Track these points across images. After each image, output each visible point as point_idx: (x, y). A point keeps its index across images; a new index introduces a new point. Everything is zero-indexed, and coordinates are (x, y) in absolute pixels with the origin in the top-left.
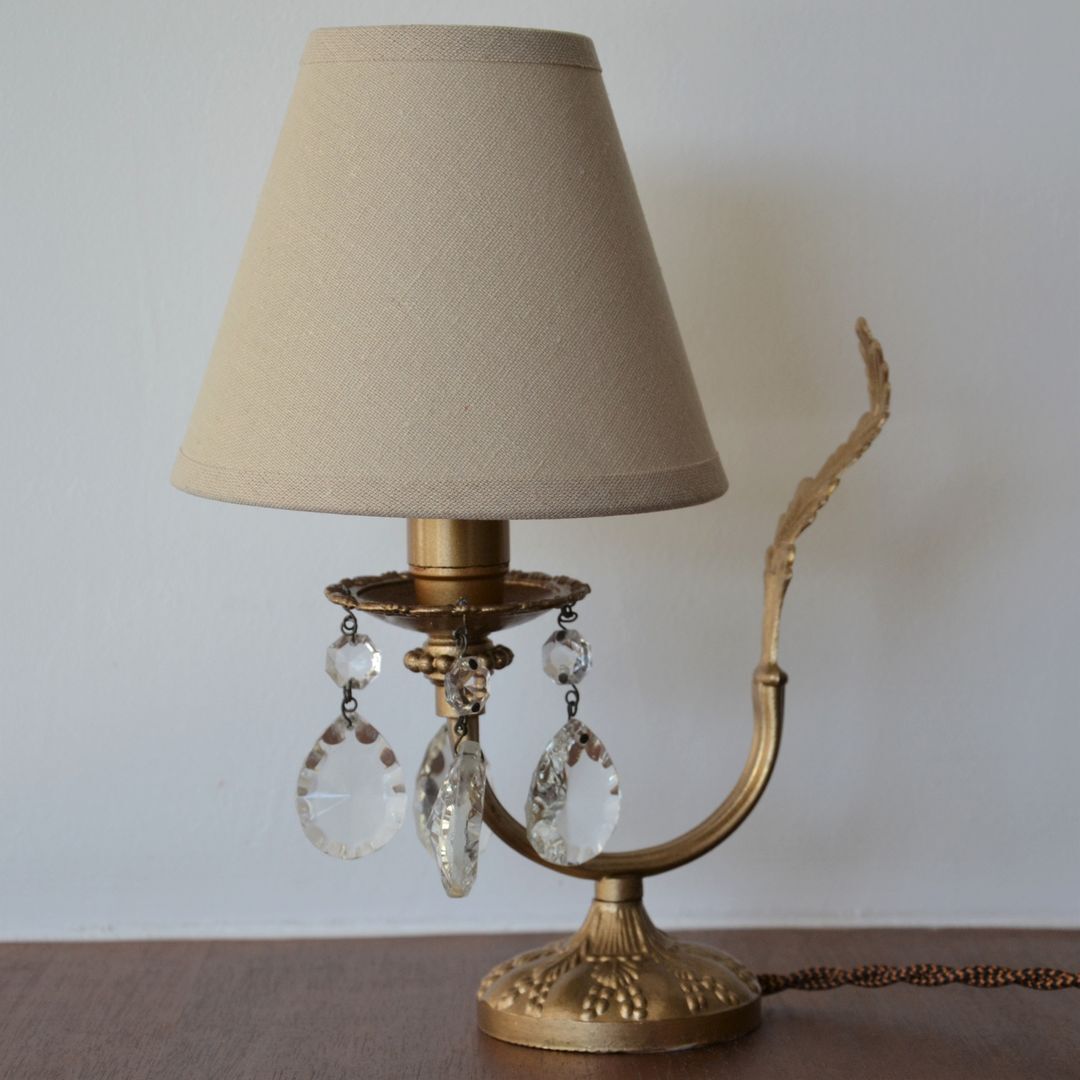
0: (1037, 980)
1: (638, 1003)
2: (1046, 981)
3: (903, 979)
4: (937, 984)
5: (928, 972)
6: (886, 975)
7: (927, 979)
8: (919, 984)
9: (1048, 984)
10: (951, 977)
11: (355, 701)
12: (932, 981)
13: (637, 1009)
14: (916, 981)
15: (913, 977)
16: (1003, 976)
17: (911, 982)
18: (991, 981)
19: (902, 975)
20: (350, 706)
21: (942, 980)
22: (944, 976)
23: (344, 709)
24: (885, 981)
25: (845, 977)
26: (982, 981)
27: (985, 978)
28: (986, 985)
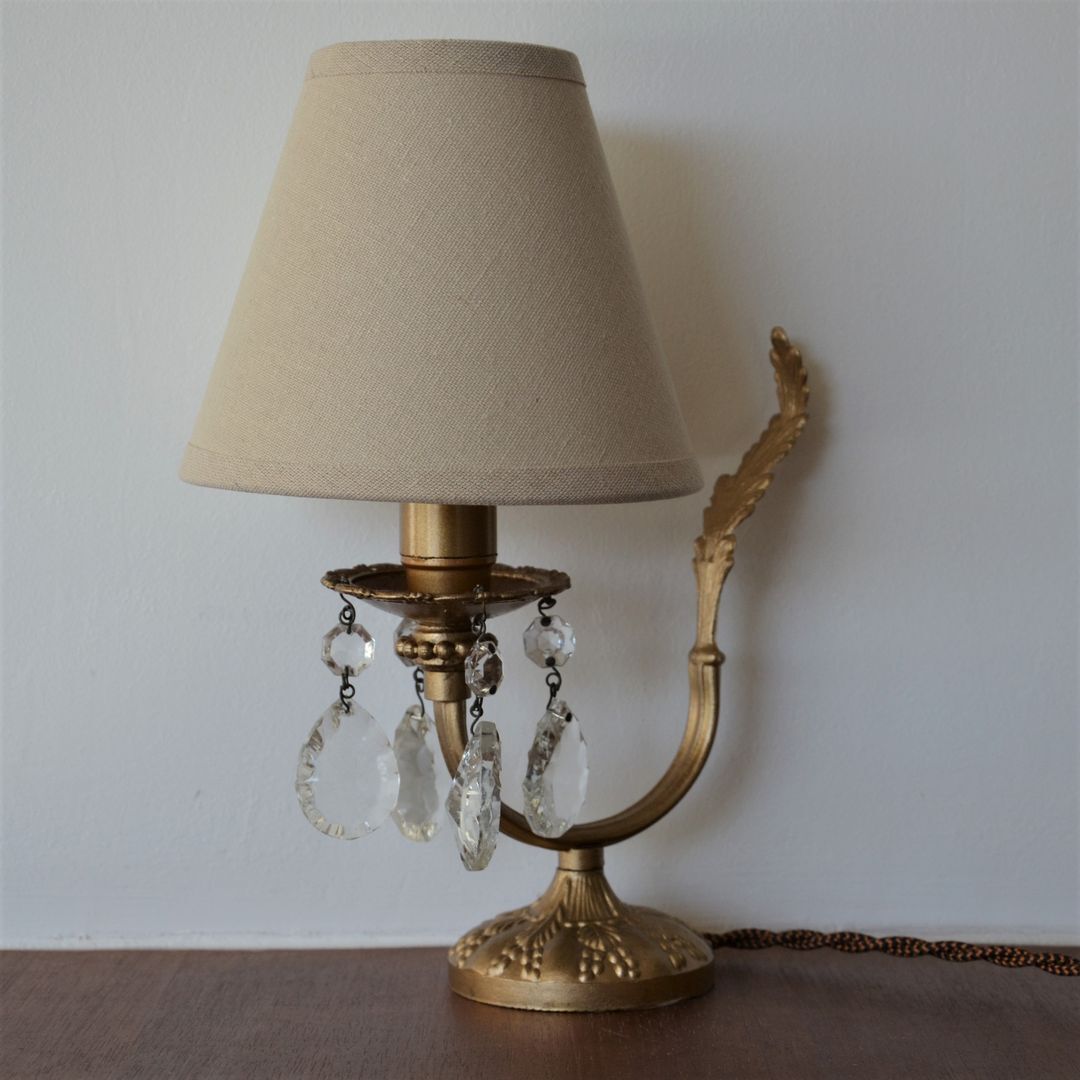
0: (949, 951)
1: (629, 962)
2: (957, 953)
3: (828, 945)
4: (858, 951)
5: (850, 940)
6: (813, 940)
7: (849, 946)
8: (842, 950)
9: (960, 956)
10: (872, 945)
11: (352, 687)
12: (854, 948)
13: (631, 969)
14: (839, 947)
15: (837, 944)
16: (918, 947)
17: (835, 948)
18: (908, 951)
19: (827, 941)
20: (349, 692)
21: (863, 947)
22: (865, 944)
23: (342, 696)
24: (812, 945)
25: (774, 939)
26: (900, 951)
27: (903, 948)
28: (902, 955)
